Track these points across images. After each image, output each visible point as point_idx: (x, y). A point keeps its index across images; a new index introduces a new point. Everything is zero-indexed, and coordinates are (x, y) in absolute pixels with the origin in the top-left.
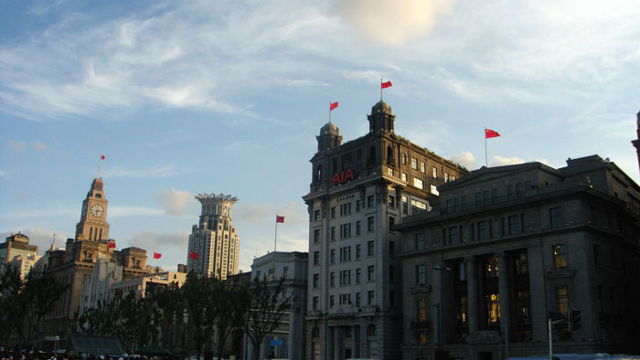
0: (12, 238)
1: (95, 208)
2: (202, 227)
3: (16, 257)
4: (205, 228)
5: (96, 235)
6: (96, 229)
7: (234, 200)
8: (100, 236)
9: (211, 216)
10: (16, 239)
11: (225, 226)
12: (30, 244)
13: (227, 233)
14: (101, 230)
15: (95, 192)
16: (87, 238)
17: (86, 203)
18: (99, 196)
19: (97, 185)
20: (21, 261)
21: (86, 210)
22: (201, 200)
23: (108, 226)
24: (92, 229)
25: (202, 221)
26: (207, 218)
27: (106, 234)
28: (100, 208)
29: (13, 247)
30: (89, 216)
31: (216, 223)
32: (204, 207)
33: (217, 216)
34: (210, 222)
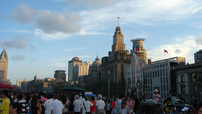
0: (74, 58)
1: (119, 38)
2: (134, 50)
3: (76, 65)
4: (135, 50)
5: (121, 49)
6: (121, 46)
7: (144, 40)
8: (123, 49)
9: (136, 46)
10: (75, 59)
11: (142, 49)
12: (80, 60)
13: (142, 51)
14: (122, 47)
15: (118, 32)
16: (118, 50)
17: (115, 37)
18: (120, 33)
19: (118, 29)
20: (78, 66)
21: (116, 39)
22: (132, 41)
23: (125, 45)
24: (119, 46)
25: (133, 48)
26: (135, 47)
27: (125, 48)
28: (121, 38)
29: (75, 61)
30: (117, 42)
31: (138, 48)
32: (134, 44)
33: (138, 46)
34: (136, 48)
